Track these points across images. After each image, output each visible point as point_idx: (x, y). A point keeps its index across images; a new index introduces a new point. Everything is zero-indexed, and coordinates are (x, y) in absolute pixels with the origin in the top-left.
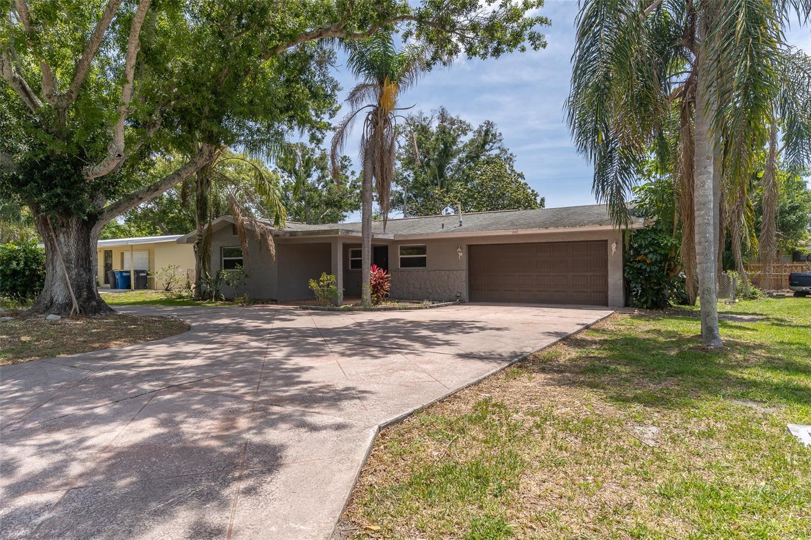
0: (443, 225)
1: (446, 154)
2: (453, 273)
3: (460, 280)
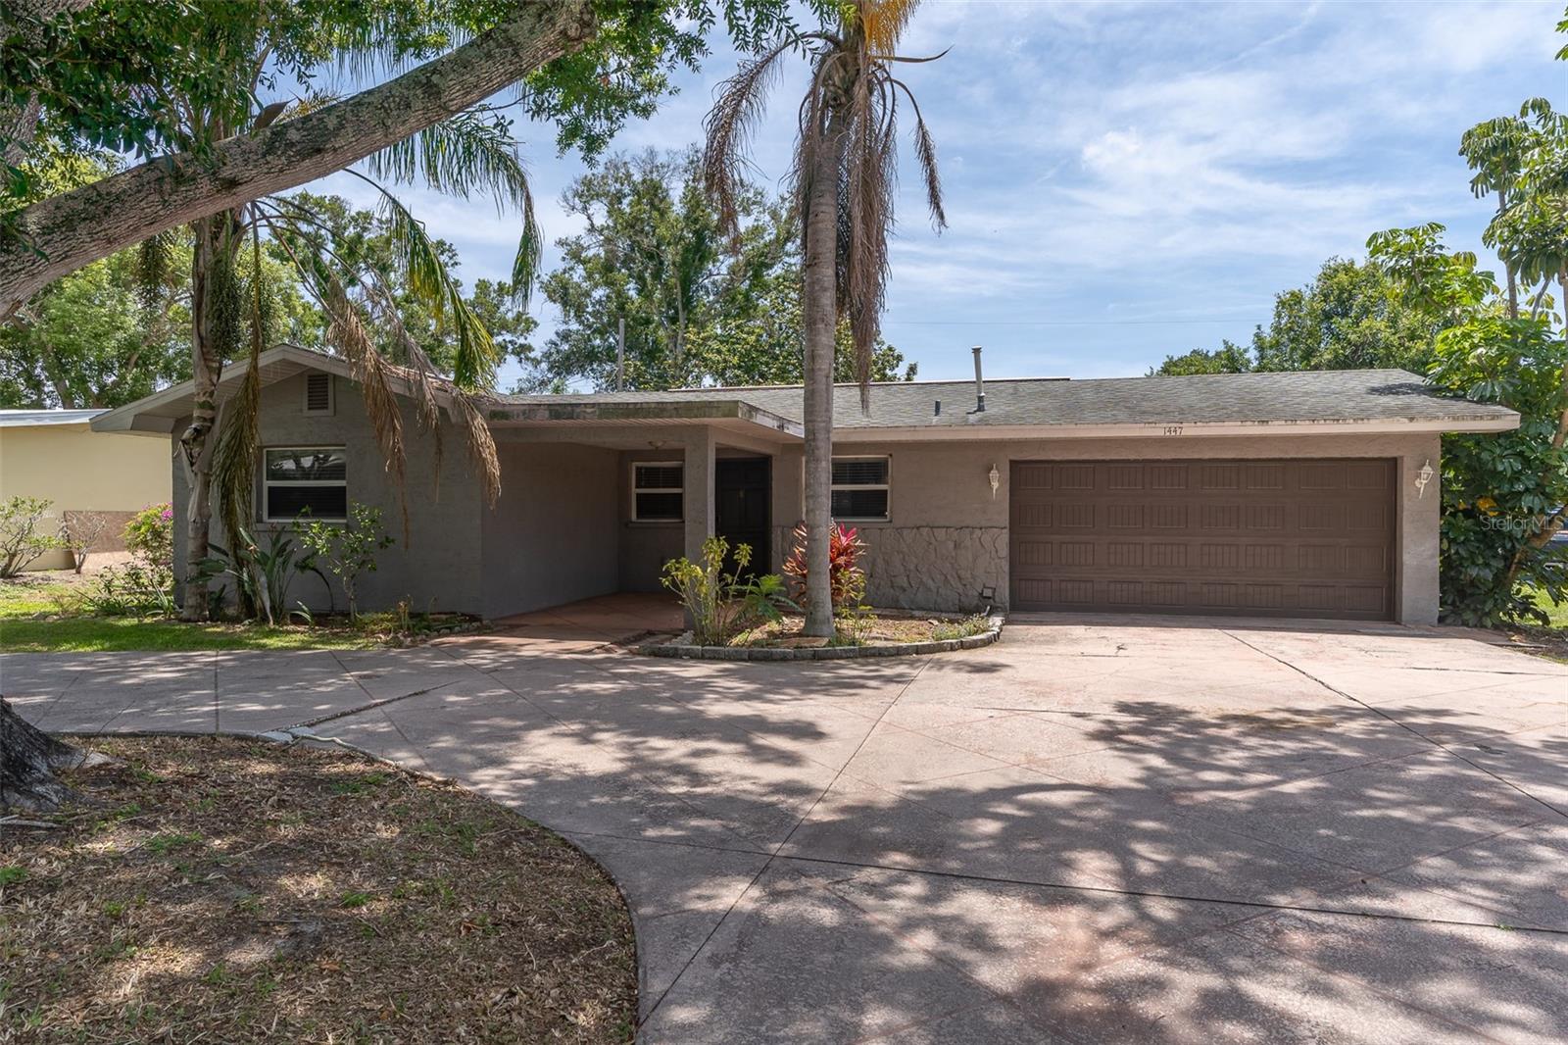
0: (938, 405)
1: (698, 254)
2: (972, 533)
3: (993, 553)
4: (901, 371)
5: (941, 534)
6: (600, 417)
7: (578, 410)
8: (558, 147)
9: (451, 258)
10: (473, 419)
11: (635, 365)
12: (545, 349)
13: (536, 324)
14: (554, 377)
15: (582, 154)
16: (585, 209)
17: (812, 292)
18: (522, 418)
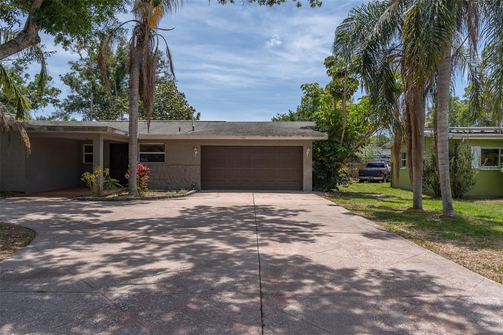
0: (180, 128)
2: (189, 167)
3: (196, 172)
4: (195, 115)
5: (180, 167)
6: (64, 130)
7: (57, 128)
8: (55, 43)
9: (25, 66)
10: (21, 130)
11: (98, 110)
12: (63, 102)
13: (61, 92)
14: (67, 112)
15: (63, 46)
16: (79, 52)
17: (131, 96)
18: (38, 130)
